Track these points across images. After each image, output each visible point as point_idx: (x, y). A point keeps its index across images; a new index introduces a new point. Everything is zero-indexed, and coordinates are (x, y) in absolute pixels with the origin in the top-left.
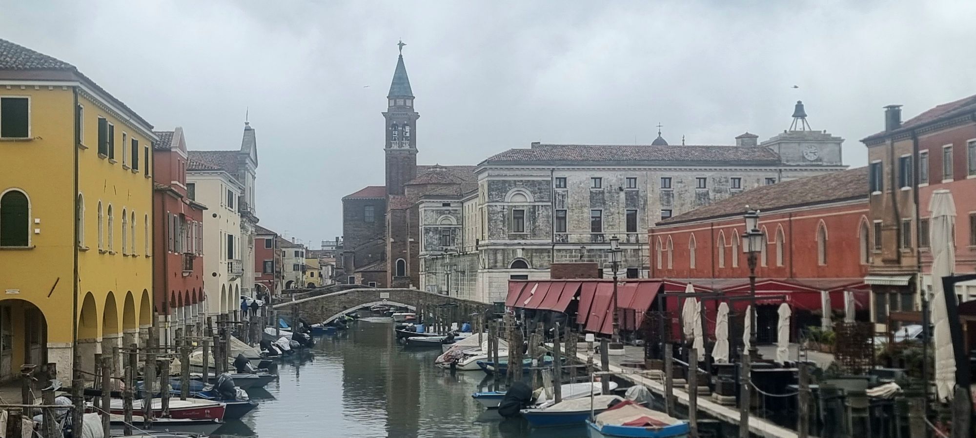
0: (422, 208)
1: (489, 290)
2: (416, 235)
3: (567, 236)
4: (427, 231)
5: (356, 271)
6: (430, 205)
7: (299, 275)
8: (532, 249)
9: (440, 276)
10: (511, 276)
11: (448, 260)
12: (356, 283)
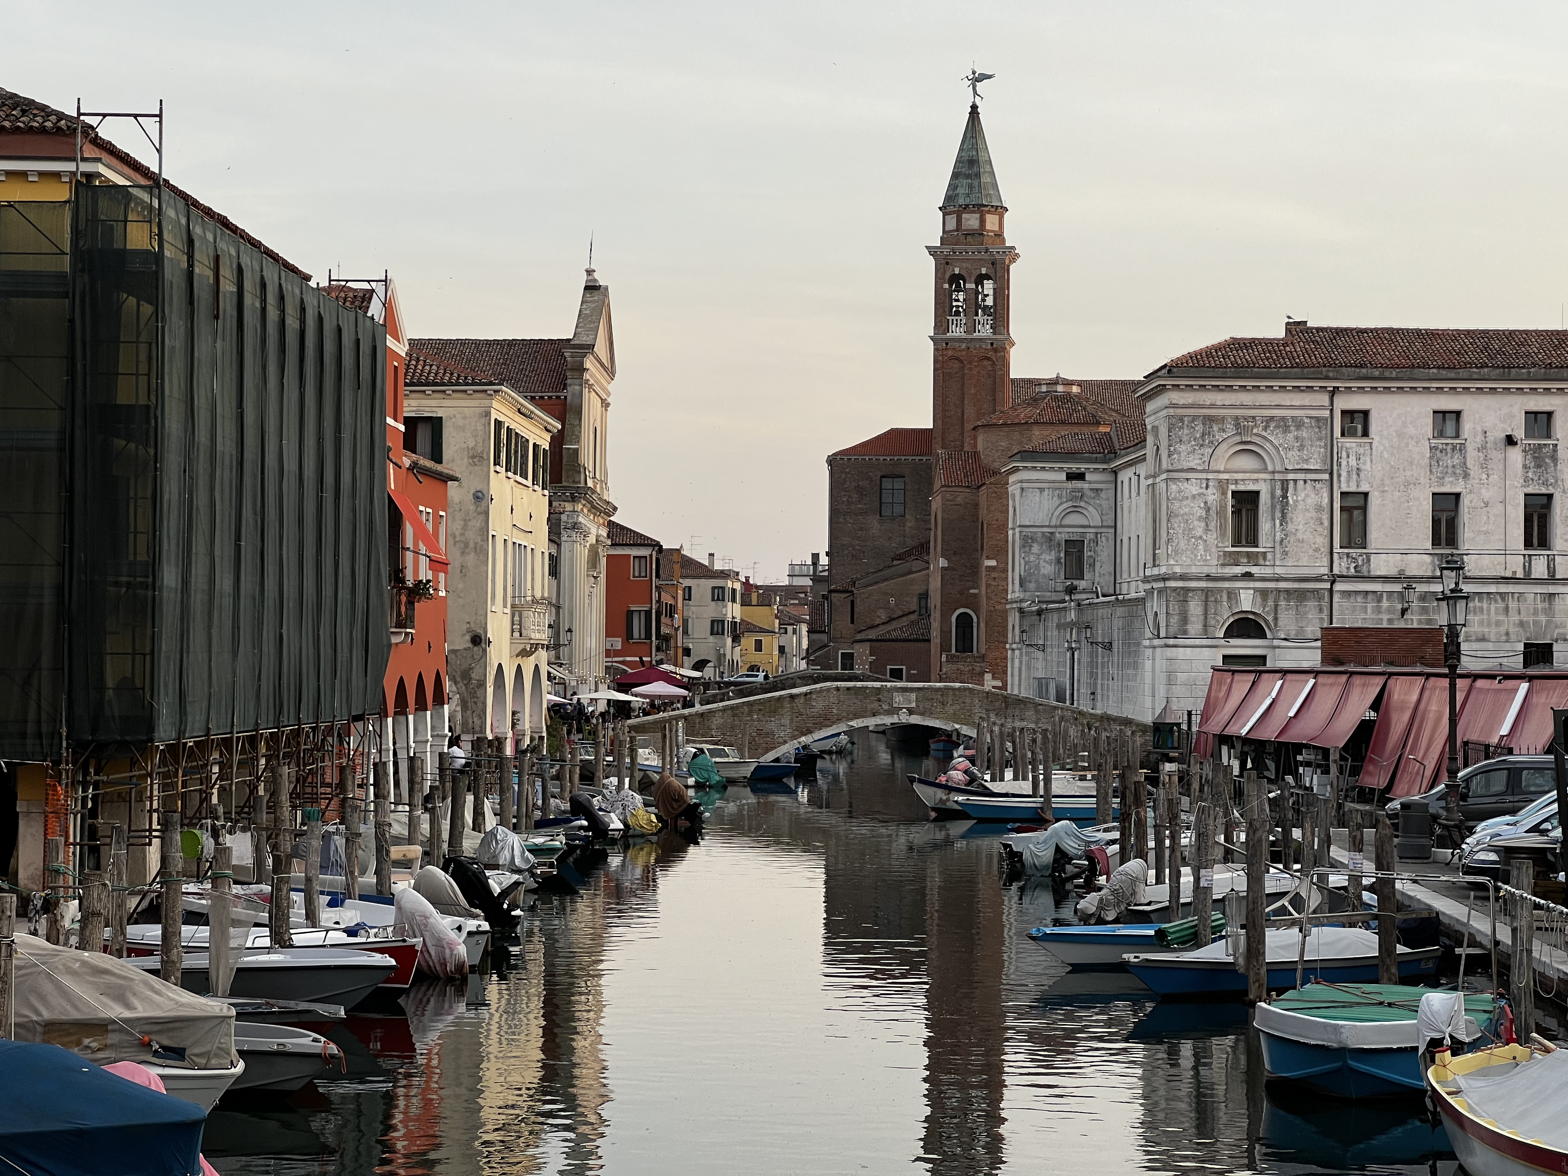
0: (1015, 483)
1: (1168, 691)
2: (1000, 552)
3: (1369, 560)
4: (1027, 541)
5: (859, 637)
6: (1034, 475)
7: (724, 646)
8: (1279, 591)
9: (1054, 654)
10: (1225, 657)
11: (1072, 615)
12: (858, 670)
